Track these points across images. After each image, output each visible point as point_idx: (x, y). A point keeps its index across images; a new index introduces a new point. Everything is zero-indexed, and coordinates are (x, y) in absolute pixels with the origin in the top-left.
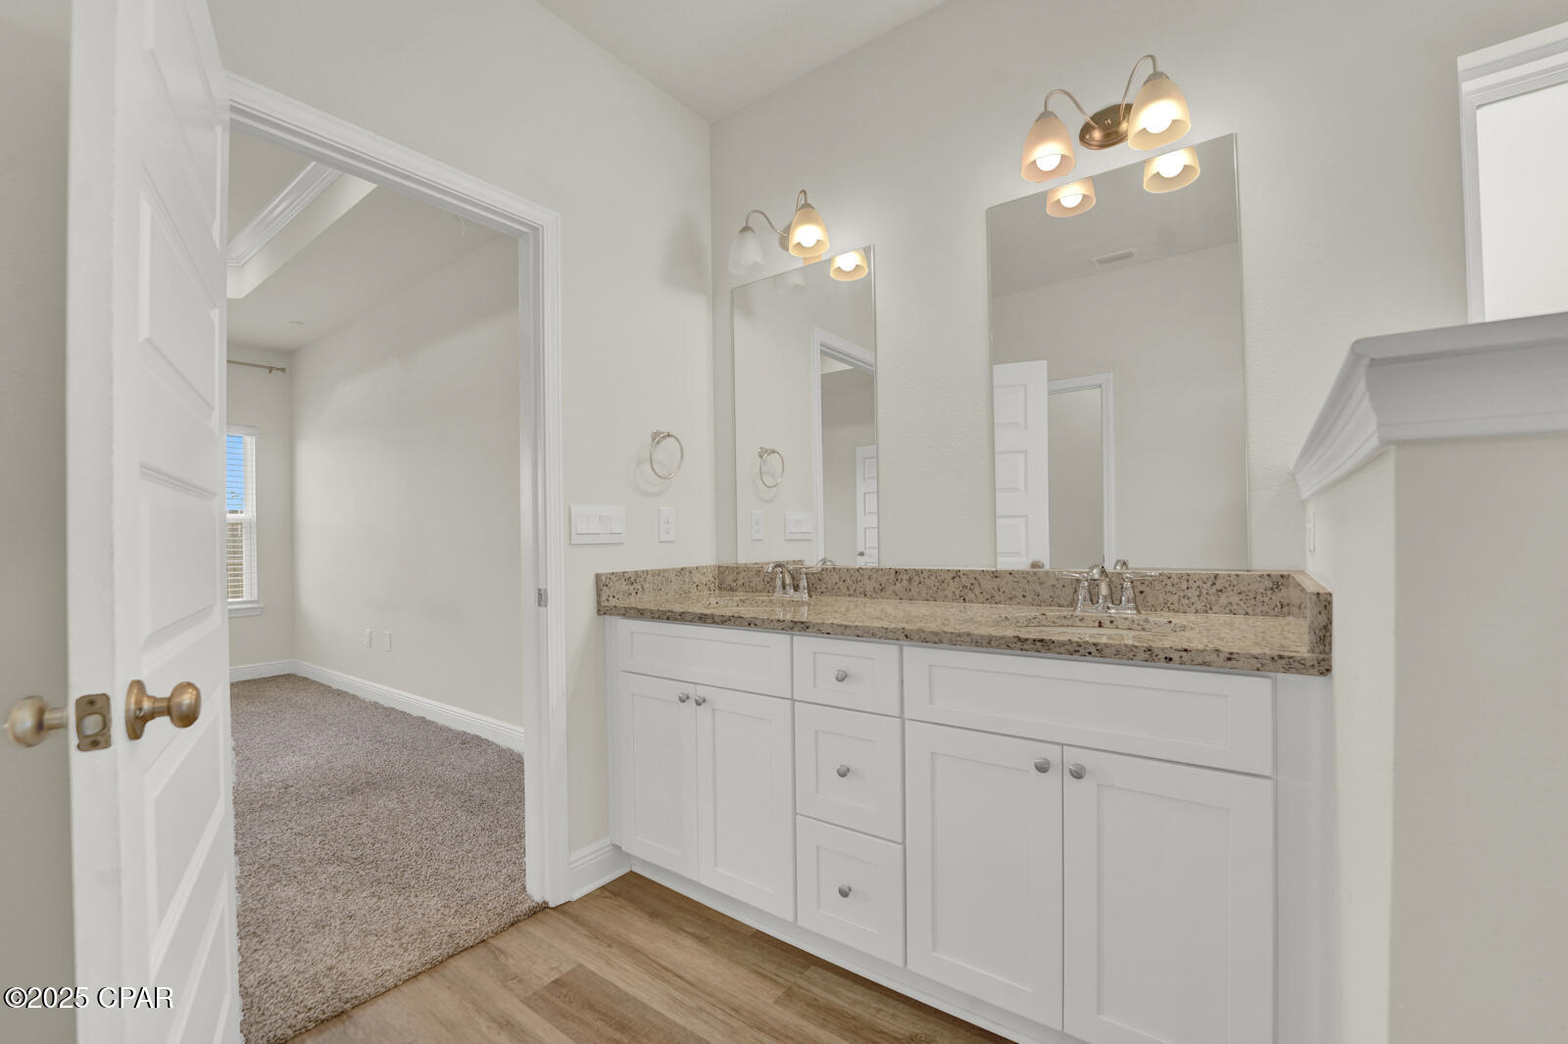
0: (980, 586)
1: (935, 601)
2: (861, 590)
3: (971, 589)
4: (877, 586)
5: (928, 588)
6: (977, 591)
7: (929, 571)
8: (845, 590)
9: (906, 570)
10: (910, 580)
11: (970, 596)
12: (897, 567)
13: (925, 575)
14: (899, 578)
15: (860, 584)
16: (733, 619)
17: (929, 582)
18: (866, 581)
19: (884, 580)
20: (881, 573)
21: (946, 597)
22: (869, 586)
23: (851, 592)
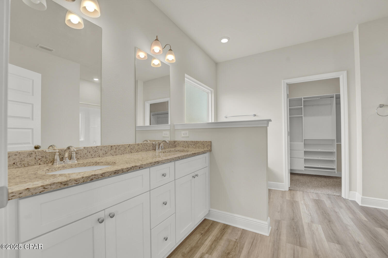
0: (135, 148)
1: (124, 154)
2: (98, 155)
3: (133, 149)
4: (104, 152)
5: (122, 150)
6: (134, 149)
7: (122, 145)
8: (90, 156)
9: (114, 146)
10: (116, 149)
11: (133, 151)
12: (111, 145)
13: (121, 146)
14: (112, 148)
15: (97, 152)
16: (132, 168)
17: (122, 149)
18: (100, 151)
19: (107, 150)
20: (106, 147)
21: (127, 152)
22: (101, 153)
23: (93, 156)
